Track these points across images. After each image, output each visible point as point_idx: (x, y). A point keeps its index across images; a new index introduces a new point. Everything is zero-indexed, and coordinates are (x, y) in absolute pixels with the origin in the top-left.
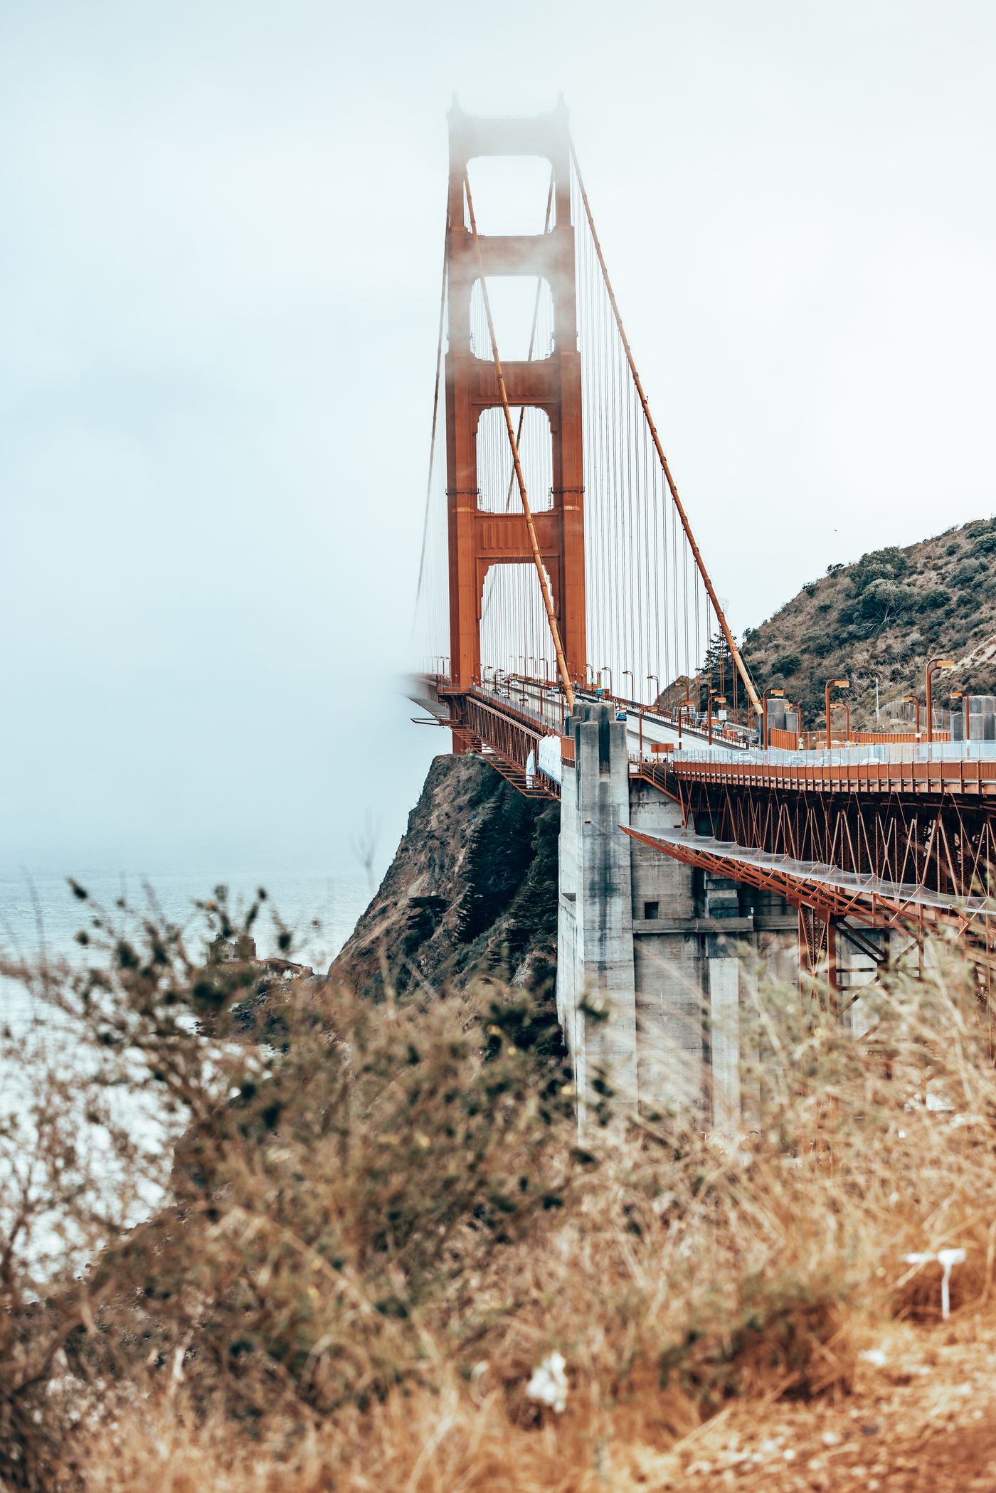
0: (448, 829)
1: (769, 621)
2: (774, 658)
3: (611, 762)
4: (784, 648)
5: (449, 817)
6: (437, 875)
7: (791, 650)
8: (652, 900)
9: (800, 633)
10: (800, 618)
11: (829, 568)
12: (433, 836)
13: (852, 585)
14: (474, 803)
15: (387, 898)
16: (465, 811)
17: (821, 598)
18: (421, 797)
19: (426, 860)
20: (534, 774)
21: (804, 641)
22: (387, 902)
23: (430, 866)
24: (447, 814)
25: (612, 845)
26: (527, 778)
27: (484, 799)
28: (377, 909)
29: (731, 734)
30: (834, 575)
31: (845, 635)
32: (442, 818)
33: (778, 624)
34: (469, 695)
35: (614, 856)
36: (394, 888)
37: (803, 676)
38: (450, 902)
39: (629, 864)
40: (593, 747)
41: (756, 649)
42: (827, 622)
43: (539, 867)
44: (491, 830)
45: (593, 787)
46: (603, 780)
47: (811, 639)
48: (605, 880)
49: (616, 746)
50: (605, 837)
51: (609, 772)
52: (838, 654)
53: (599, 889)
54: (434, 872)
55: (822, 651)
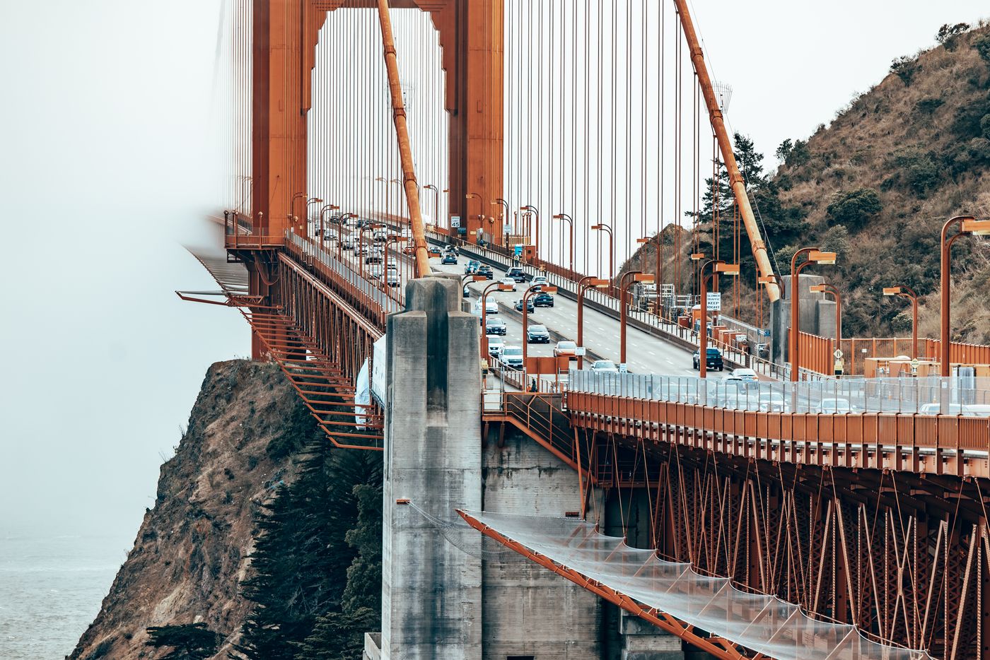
0: (228, 500)
1: (828, 127)
2: (832, 195)
3: (450, 389)
4: (851, 179)
5: (231, 477)
6: (205, 587)
7: (864, 182)
8: (521, 653)
9: (883, 150)
10: (884, 123)
11: (943, 31)
12: (201, 512)
13: (982, 63)
14: (278, 453)
15: (113, 624)
16: (261, 467)
17: (924, 86)
18: (184, 439)
19: (187, 557)
21: (888, 166)
22: (114, 633)
23: (193, 567)
24: (227, 472)
25: (447, 546)
26: (358, 410)
27: (297, 444)
28: (94, 645)
29: (726, 337)
30: (950, 45)
31: (963, 156)
32: (218, 478)
33: (844, 132)
34: (285, 250)
35: (452, 569)
36: (128, 607)
37: (883, 231)
38: (222, 637)
39: (478, 583)
40: (416, 360)
41: (801, 179)
42: (934, 132)
43: (359, 578)
44: (295, 505)
45: (415, 437)
46: (434, 423)
47: (901, 161)
48: (434, 614)
49: (460, 360)
50: (434, 531)
51: (446, 408)
52: (950, 190)
53: (423, 629)
54: (200, 579)
55: (921, 185)
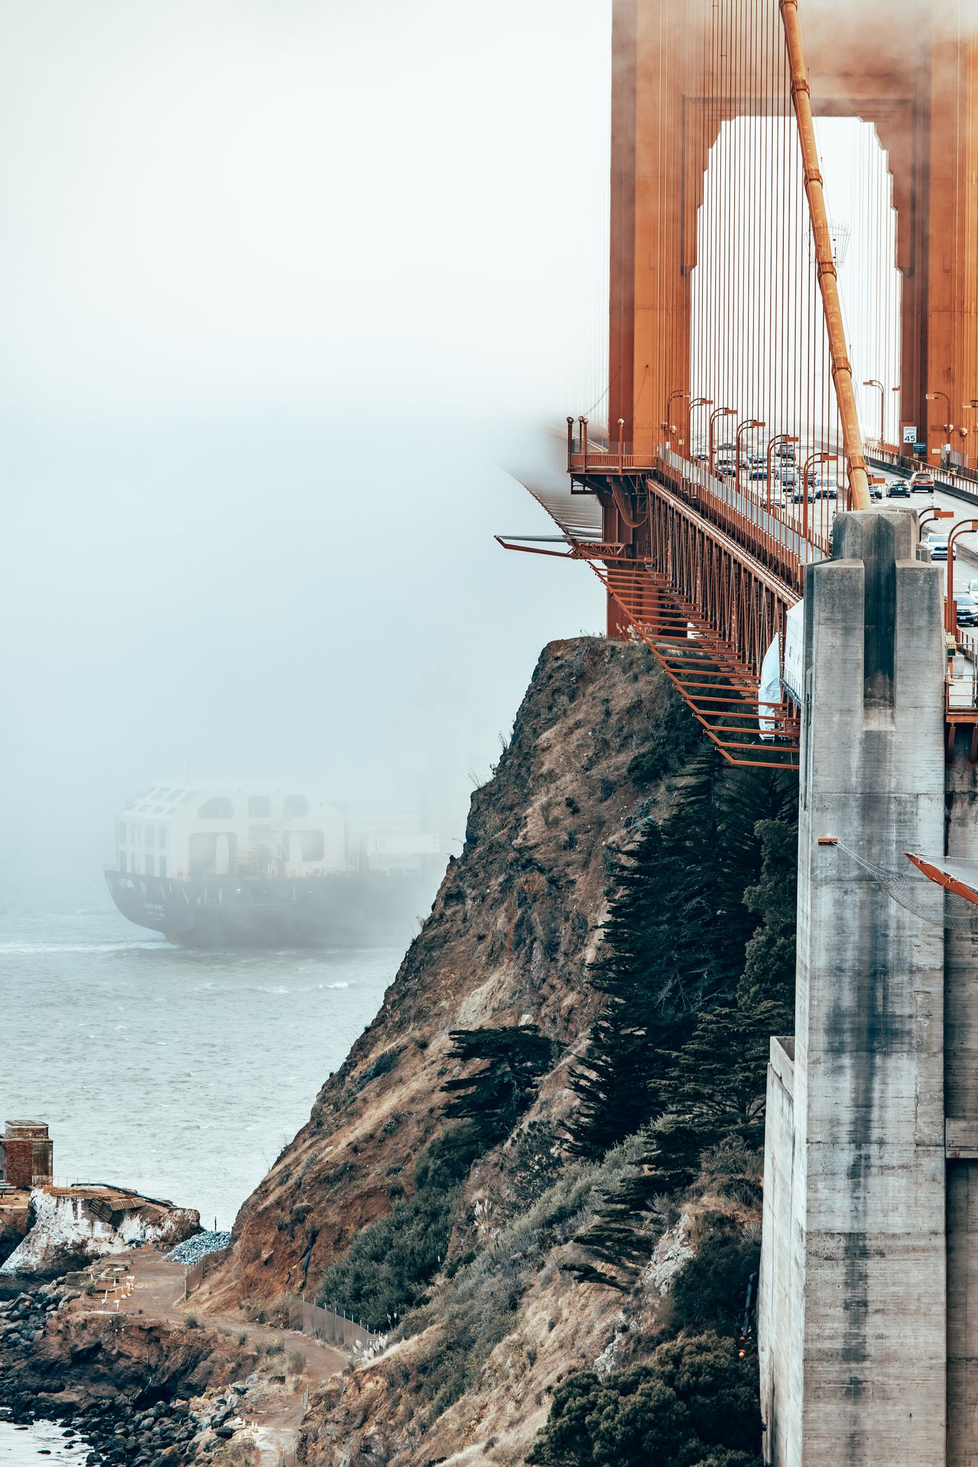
0: (571, 844)
3: (899, 676)
5: (576, 811)
6: (537, 973)
12: (530, 861)
14: (645, 775)
15: (401, 1027)
16: (619, 796)
18: (506, 755)
19: (509, 928)
20: (778, 699)
22: (402, 1040)
23: (519, 943)
24: (570, 803)
25: (893, 908)
26: (762, 711)
27: (673, 762)
28: (373, 1056)
32: (556, 812)
34: (657, 476)
35: (899, 941)
36: (422, 1001)
38: (561, 1046)
39: (938, 962)
40: (847, 631)
43: (763, 958)
44: (669, 851)
45: (846, 746)
46: (874, 725)
48: (872, 1007)
49: (912, 632)
50: (874, 884)
51: (892, 703)
53: (856, 1031)
54: (529, 961)
